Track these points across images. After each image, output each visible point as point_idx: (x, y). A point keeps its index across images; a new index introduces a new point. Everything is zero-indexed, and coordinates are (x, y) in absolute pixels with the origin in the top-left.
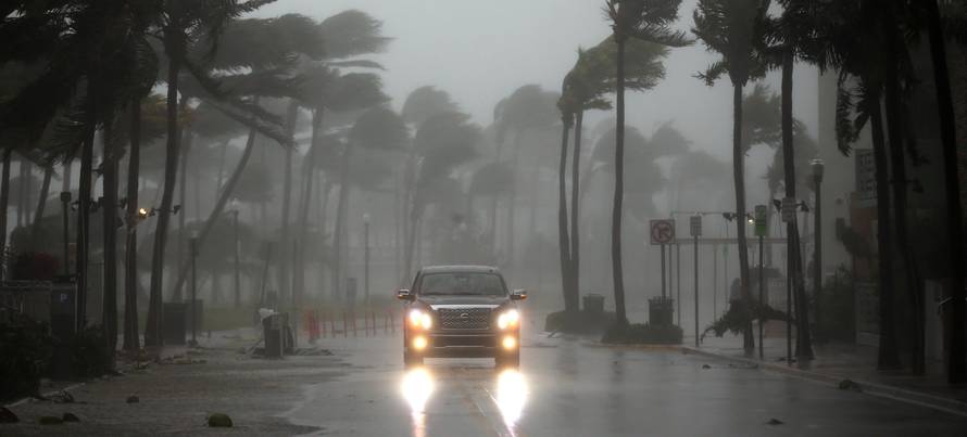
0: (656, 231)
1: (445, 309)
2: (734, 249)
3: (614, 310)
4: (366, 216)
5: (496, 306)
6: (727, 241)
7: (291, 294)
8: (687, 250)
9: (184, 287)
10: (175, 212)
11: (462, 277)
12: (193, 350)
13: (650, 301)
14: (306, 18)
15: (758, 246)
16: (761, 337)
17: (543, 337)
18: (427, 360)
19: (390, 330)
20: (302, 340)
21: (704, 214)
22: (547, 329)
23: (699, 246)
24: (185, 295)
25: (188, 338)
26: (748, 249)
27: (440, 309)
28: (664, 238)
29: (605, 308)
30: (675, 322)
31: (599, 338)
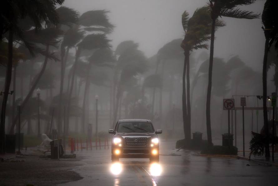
0: (226, 104)
1: (128, 138)
2: (261, 112)
3: (207, 139)
4: (97, 96)
5: (149, 137)
6: (258, 109)
7: (63, 130)
8: (239, 112)
9: (15, 127)
10: (11, 94)
11: (135, 124)
12: (18, 156)
13: (222, 135)
14: (71, 9)
15: (272, 111)
16: (273, 152)
17: (175, 151)
18: (120, 159)
19: (107, 147)
20: (68, 151)
21: (248, 96)
22: (177, 148)
23: (245, 111)
24: (15, 131)
25: (17, 150)
26: (268, 113)
27: (126, 138)
28: (229, 107)
29: (203, 138)
30: (234, 145)
31: (199, 152)
